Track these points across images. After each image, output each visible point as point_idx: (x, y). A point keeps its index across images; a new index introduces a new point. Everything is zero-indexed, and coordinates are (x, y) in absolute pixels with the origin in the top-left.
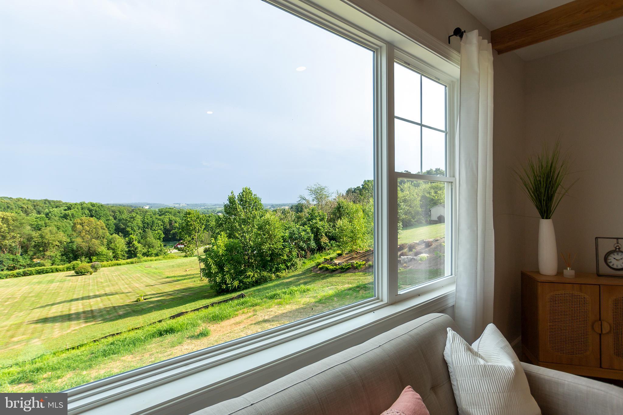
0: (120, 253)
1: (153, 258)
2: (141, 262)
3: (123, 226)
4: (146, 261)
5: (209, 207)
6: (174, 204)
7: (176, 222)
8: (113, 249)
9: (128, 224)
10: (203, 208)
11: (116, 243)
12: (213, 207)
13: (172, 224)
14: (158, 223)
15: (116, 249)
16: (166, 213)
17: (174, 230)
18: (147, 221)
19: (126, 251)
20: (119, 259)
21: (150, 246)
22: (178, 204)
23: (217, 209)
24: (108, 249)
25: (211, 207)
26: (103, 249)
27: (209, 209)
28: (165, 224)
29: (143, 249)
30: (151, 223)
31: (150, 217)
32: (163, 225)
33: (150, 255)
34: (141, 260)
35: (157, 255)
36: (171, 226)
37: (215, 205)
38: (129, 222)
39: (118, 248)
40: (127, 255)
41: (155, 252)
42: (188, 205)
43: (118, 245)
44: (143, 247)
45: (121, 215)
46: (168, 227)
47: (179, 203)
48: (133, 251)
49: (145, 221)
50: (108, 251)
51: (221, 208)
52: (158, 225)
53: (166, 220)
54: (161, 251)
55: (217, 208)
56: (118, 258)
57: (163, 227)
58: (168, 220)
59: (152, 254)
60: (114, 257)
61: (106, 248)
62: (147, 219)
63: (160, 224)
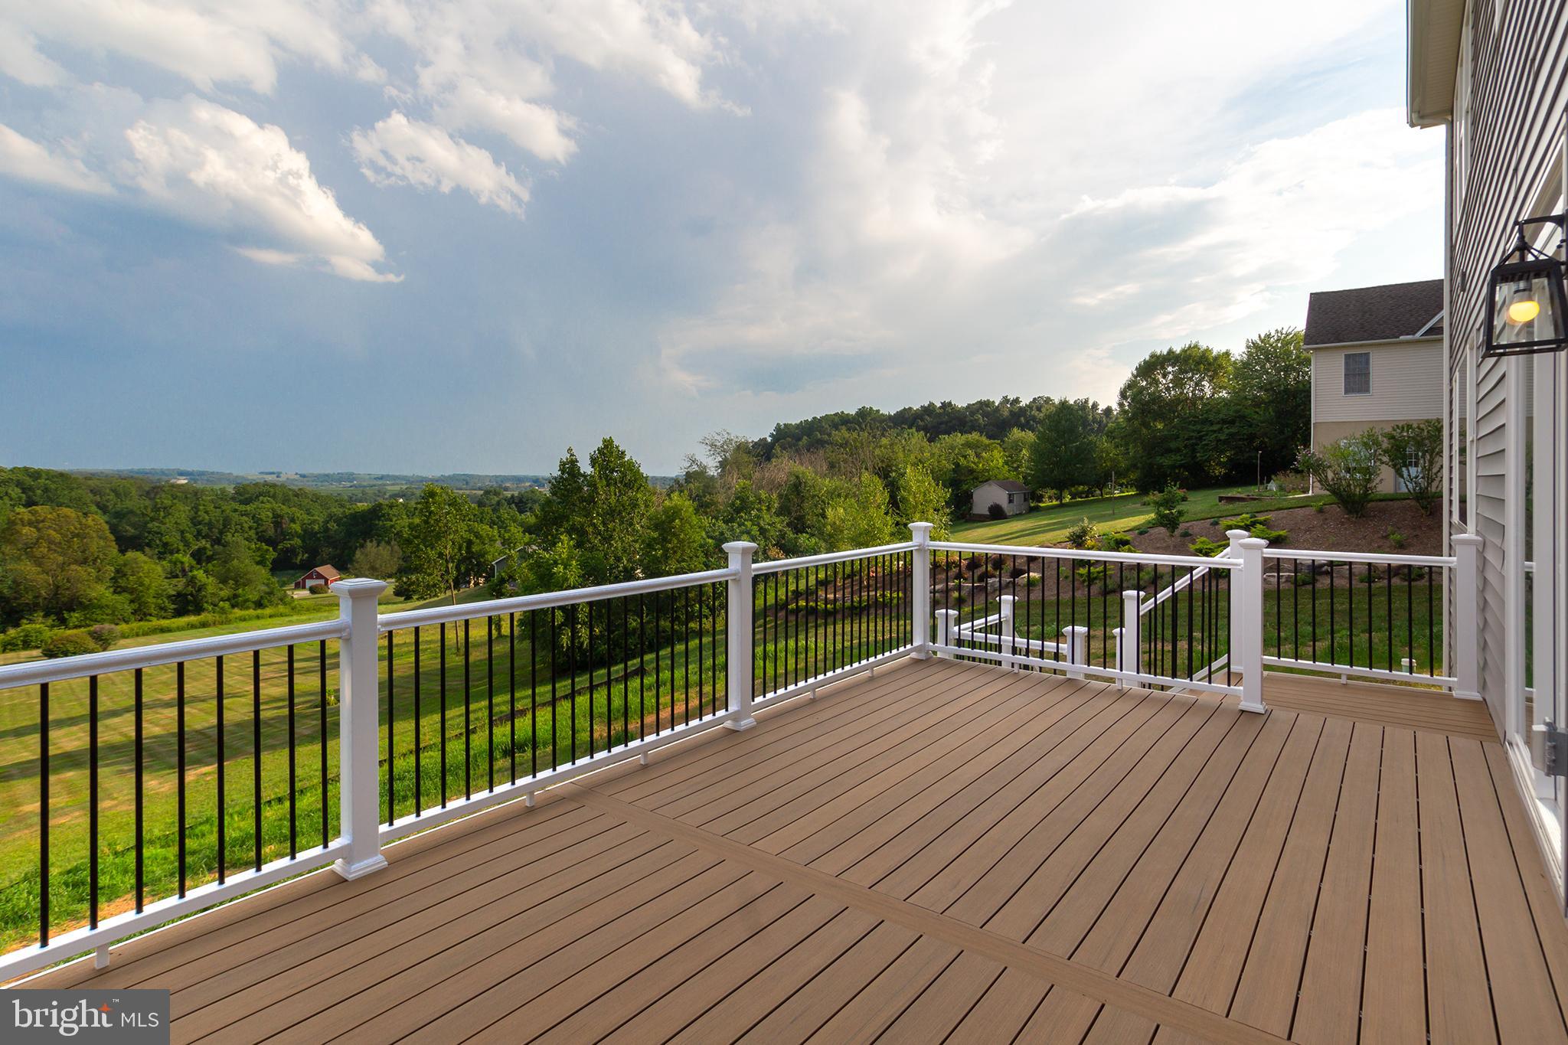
0: (154, 600)
1: (251, 612)
2: (229, 622)
3: (133, 531)
4: (244, 620)
5: (365, 484)
6: (262, 473)
7: (293, 520)
8: (132, 591)
9: (150, 525)
10: (349, 484)
11: (141, 574)
12: (375, 482)
13: (281, 527)
14: (241, 524)
15: (141, 592)
16: (261, 498)
17: (289, 540)
18: (207, 517)
19: (169, 597)
20: (148, 617)
21: (239, 580)
22: (273, 473)
23: (389, 488)
24: (115, 592)
25: (372, 483)
26: (101, 592)
27: (365, 487)
28: (262, 525)
29: (221, 589)
30: (221, 522)
31: (215, 508)
32: (256, 529)
33: (243, 605)
34: (231, 616)
35: (259, 605)
36: (279, 530)
37: (382, 478)
38: (153, 519)
39: (148, 589)
40: (173, 606)
41: (254, 596)
42: (303, 476)
43: (147, 581)
44: (221, 585)
45: (122, 500)
46: (271, 532)
47: (275, 471)
48: (192, 595)
49: (201, 518)
50: (116, 597)
51: (397, 484)
52: (239, 527)
53: (266, 515)
54: (271, 593)
55: (388, 485)
56: (145, 614)
57: (257, 533)
58: (271, 515)
59: (247, 600)
60: (134, 613)
61: (112, 590)
62: (206, 512)
63: (245, 525)
